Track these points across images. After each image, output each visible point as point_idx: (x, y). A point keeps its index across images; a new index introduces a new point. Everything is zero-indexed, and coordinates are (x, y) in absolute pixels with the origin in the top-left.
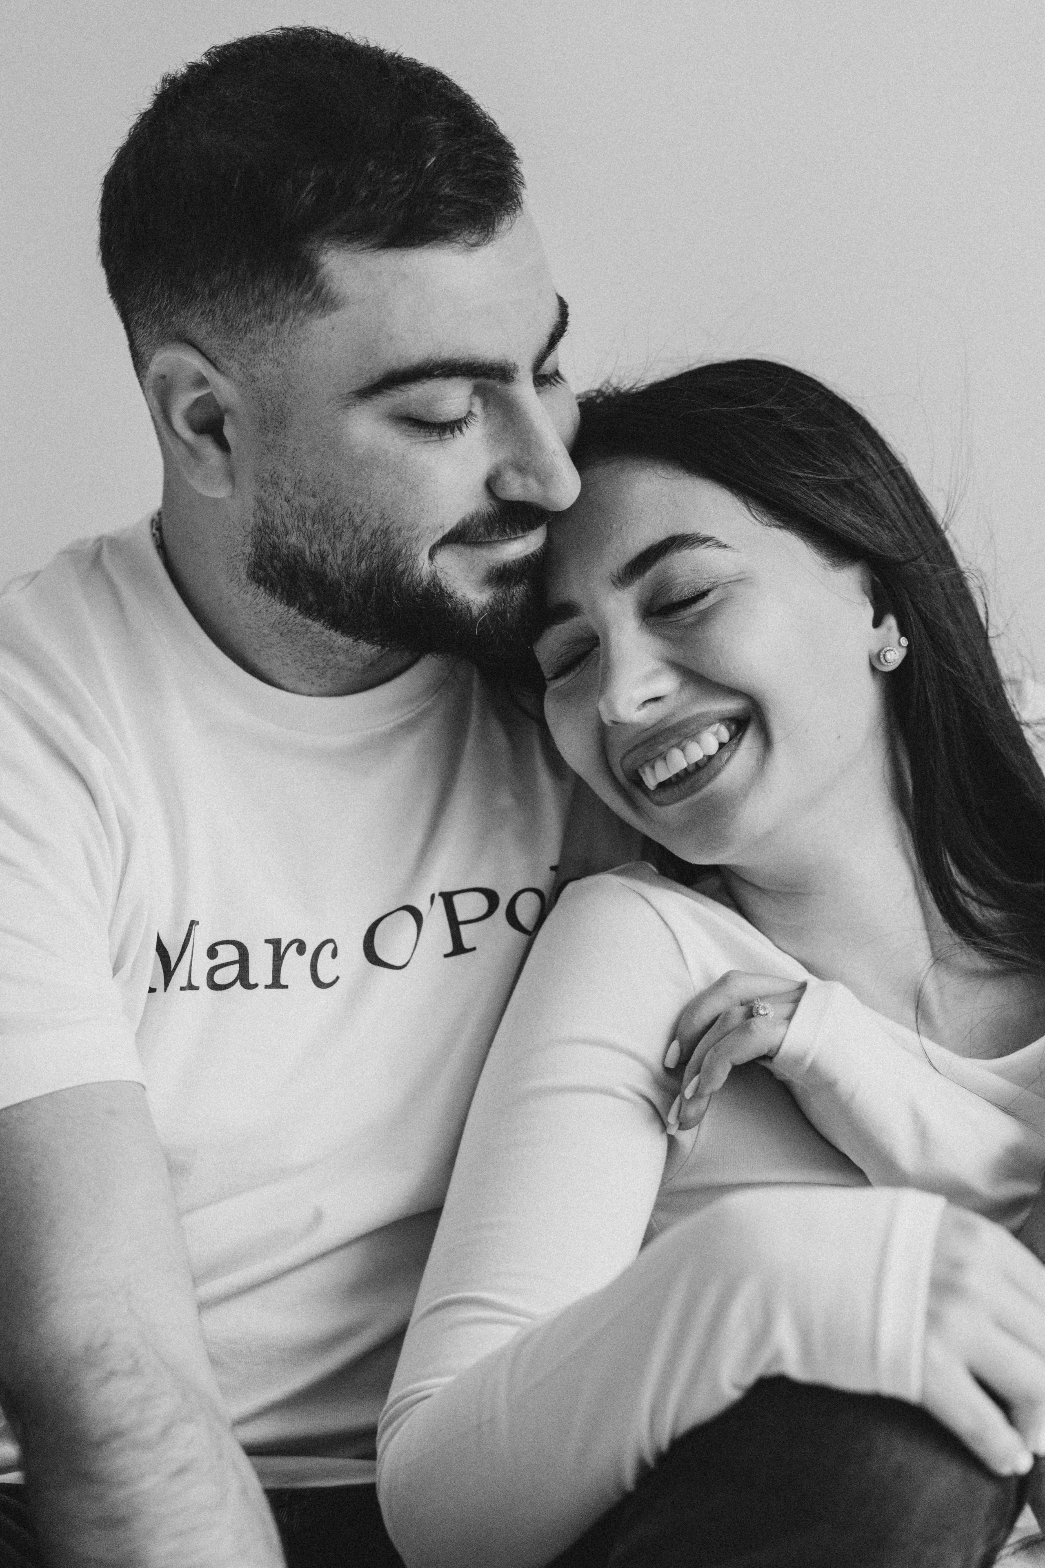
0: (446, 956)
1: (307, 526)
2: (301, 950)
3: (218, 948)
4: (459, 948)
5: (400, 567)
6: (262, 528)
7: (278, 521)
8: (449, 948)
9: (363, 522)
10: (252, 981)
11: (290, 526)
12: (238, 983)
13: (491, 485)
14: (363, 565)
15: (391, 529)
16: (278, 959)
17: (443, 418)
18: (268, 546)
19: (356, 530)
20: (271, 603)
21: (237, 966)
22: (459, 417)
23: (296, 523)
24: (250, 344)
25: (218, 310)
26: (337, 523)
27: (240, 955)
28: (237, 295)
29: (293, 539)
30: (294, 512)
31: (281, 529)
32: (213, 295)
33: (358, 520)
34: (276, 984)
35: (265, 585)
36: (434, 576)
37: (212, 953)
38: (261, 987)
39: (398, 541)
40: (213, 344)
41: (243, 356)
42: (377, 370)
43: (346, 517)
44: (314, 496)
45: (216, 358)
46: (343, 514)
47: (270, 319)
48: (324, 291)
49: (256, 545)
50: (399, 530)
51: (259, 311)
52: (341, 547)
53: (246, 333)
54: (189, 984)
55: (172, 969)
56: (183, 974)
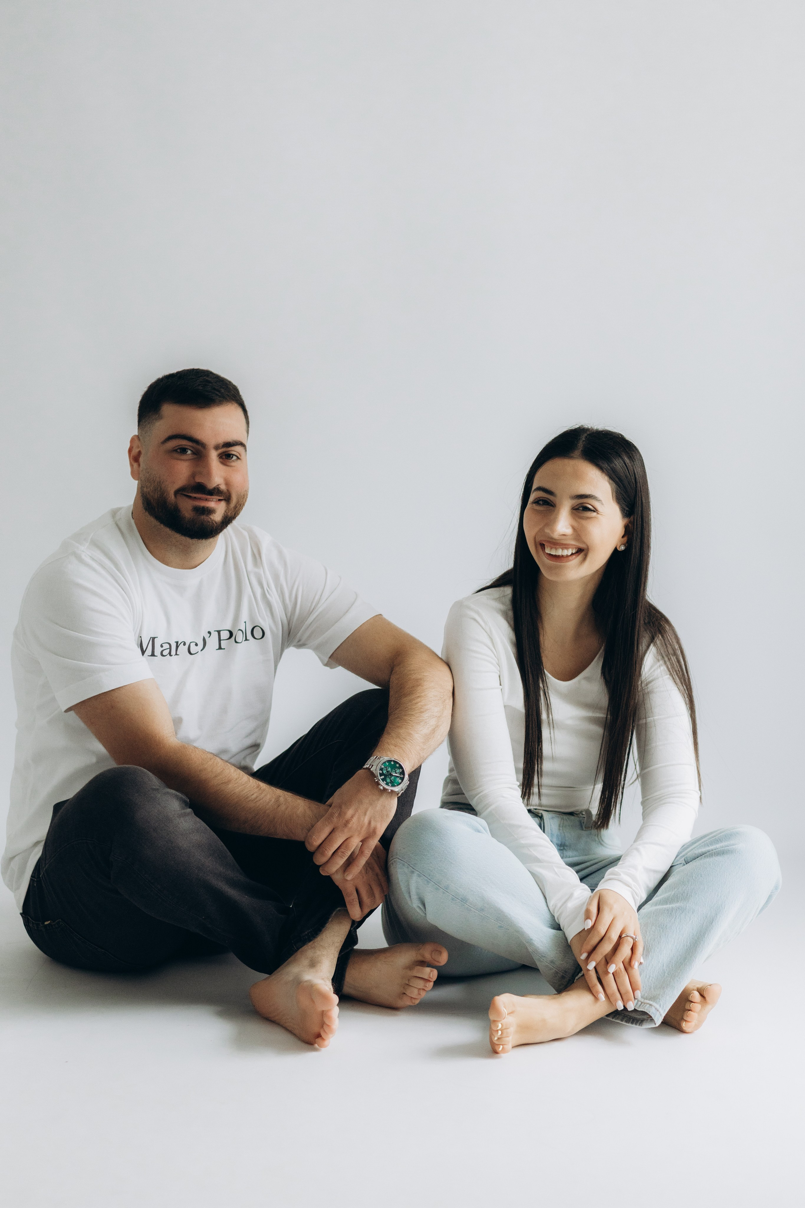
0: (217, 650)
2: (185, 644)
3: (163, 645)
4: (220, 648)
8: (218, 648)
10: (172, 654)
12: (168, 654)
16: (177, 647)
21: (169, 649)
27: (170, 646)
34: (176, 654)
37: (162, 646)
38: (173, 655)
47: (149, 423)
48: (160, 414)
54: (153, 655)
55: (144, 650)
56: (149, 652)
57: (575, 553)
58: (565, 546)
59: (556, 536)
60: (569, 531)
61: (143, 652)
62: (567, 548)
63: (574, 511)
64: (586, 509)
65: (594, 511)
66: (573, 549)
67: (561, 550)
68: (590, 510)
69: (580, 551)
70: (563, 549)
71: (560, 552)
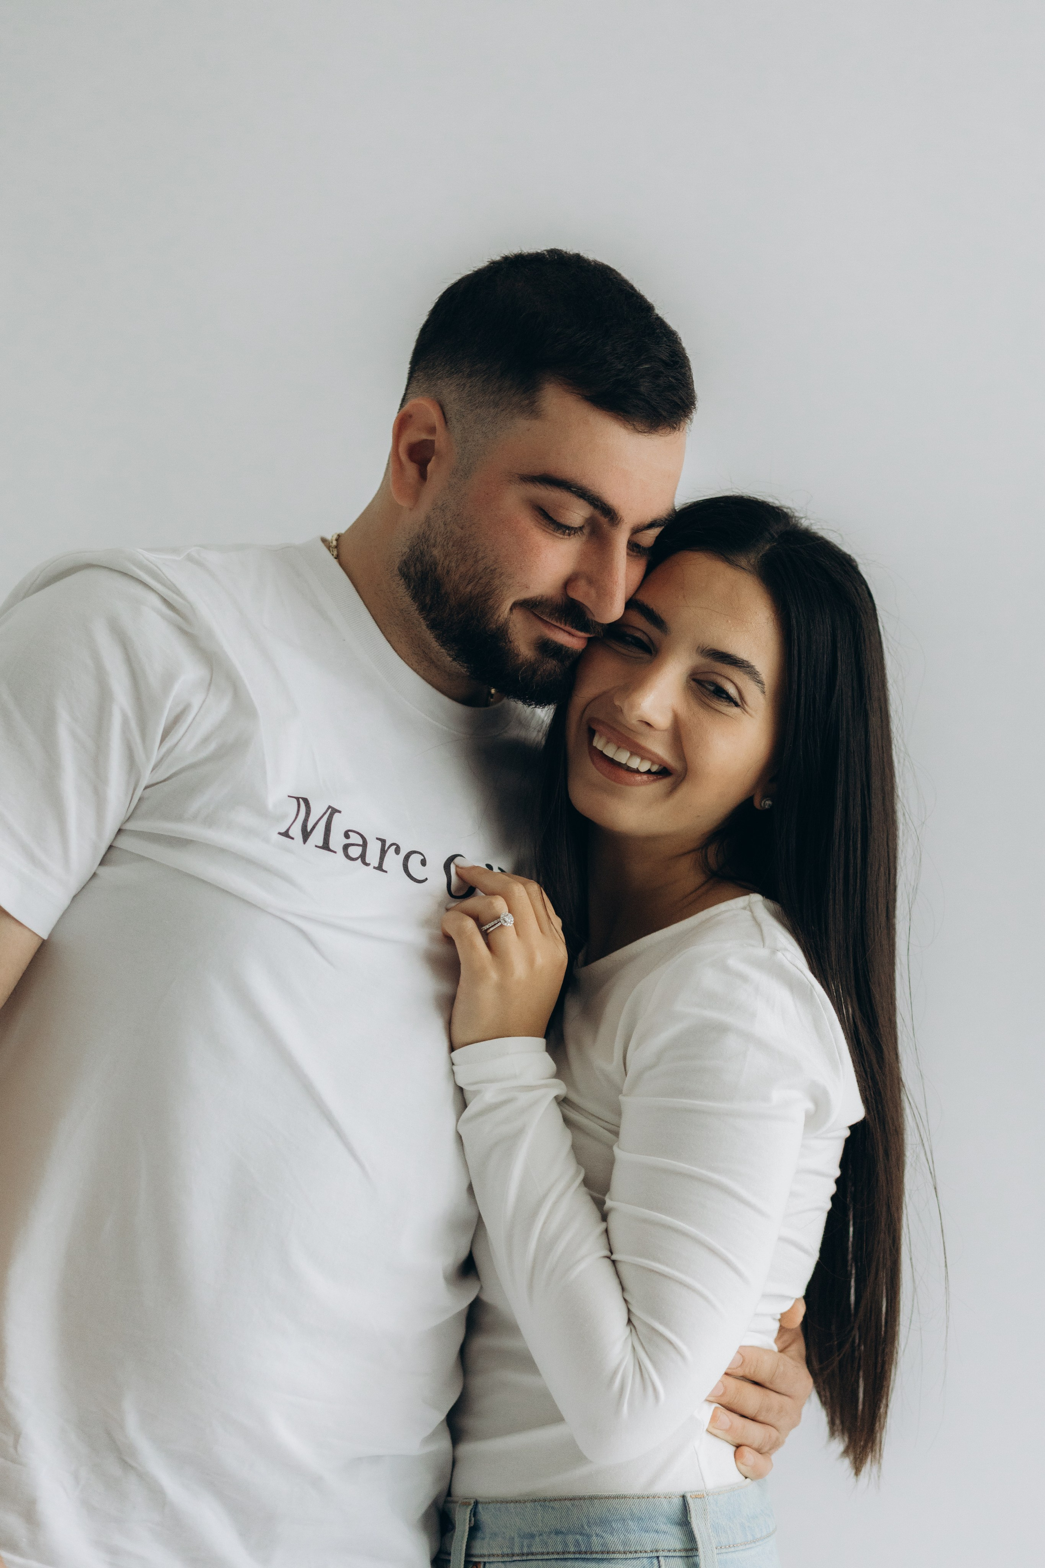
1: (449, 546)
3: (349, 833)
5: (490, 603)
6: (421, 536)
7: (432, 535)
9: (483, 558)
10: (367, 861)
11: (438, 541)
12: (360, 859)
13: (569, 582)
14: (469, 588)
15: (497, 571)
17: (562, 521)
18: (419, 551)
19: (476, 562)
20: (405, 594)
21: (360, 849)
22: (573, 526)
23: (443, 541)
24: (476, 416)
25: (468, 385)
26: (467, 552)
27: (365, 843)
28: (483, 382)
29: (436, 552)
30: (445, 533)
31: (432, 541)
32: (470, 376)
33: (480, 555)
34: (380, 868)
35: (405, 580)
36: (507, 622)
37: (347, 835)
39: (497, 582)
40: (453, 408)
41: (467, 423)
42: (539, 468)
43: (475, 550)
44: (462, 528)
45: (451, 417)
46: (474, 548)
47: (496, 405)
48: (536, 404)
49: (412, 549)
50: (501, 574)
51: (492, 397)
52: (462, 569)
53: (477, 407)
54: (326, 846)
55: (309, 830)
56: (317, 837)
57: (655, 773)
58: (637, 750)
59: (632, 718)
60: (662, 720)
61: (306, 835)
62: (643, 758)
63: (693, 683)
64: (720, 693)
65: (737, 705)
66: (653, 763)
67: (628, 754)
68: (729, 699)
69: (664, 772)
70: (632, 754)
71: (623, 757)
